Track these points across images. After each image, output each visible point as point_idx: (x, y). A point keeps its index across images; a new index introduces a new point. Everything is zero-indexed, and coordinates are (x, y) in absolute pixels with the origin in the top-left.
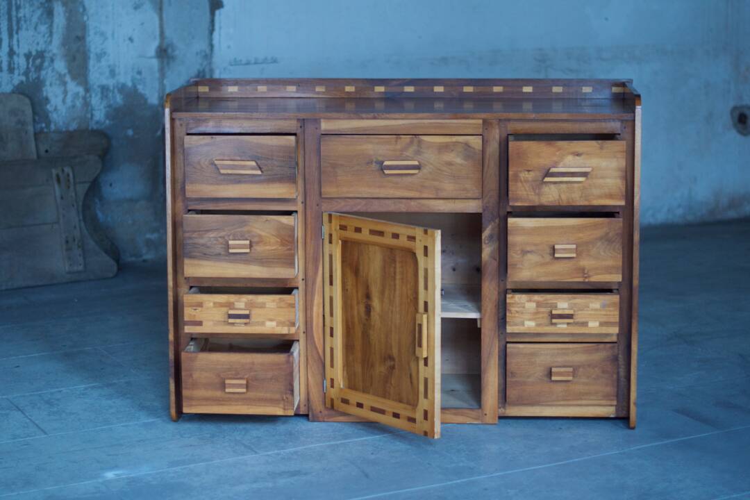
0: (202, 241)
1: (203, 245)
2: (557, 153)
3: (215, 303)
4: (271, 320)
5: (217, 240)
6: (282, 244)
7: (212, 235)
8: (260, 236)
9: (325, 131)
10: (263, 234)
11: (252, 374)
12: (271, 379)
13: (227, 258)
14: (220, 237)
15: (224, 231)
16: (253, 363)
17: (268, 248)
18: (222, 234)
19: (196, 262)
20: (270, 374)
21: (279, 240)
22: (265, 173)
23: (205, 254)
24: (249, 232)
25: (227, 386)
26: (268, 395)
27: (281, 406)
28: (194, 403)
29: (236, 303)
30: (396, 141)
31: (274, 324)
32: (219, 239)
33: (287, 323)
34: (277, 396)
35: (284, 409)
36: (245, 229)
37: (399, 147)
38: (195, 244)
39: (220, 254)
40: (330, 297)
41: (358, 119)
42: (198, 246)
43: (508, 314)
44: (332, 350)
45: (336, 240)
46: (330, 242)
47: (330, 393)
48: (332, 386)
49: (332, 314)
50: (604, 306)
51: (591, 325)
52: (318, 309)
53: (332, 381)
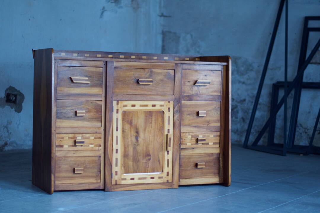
0: (64, 111)
1: (65, 113)
3: (69, 137)
4: (92, 144)
5: (71, 111)
6: (97, 113)
7: (68, 109)
9: (115, 66)
10: (89, 108)
13: (74, 118)
14: (72, 110)
15: (74, 107)
16: (85, 161)
17: (91, 114)
19: (61, 120)
20: (91, 165)
21: (96, 111)
22: (90, 83)
23: (65, 117)
24: (84, 107)
25: (75, 170)
26: (91, 174)
28: (60, 179)
29: (77, 137)
30: (143, 71)
31: (93, 146)
33: (98, 145)
35: (97, 180)
36: (82, 106)
38: (61, 112)
39: (72, 117)
40: (116, 136)
41: (129, 62)
42: (63, 114)
43: (181, 140)
44: (117, 159)
45: (120, 112)
46: (117, 112)
47: (115, 178)
48: (116, 174)
49: (117, 143)
50: (215, 136)
51: (210, 144)
52: (111, 142)
53: (116, 172)
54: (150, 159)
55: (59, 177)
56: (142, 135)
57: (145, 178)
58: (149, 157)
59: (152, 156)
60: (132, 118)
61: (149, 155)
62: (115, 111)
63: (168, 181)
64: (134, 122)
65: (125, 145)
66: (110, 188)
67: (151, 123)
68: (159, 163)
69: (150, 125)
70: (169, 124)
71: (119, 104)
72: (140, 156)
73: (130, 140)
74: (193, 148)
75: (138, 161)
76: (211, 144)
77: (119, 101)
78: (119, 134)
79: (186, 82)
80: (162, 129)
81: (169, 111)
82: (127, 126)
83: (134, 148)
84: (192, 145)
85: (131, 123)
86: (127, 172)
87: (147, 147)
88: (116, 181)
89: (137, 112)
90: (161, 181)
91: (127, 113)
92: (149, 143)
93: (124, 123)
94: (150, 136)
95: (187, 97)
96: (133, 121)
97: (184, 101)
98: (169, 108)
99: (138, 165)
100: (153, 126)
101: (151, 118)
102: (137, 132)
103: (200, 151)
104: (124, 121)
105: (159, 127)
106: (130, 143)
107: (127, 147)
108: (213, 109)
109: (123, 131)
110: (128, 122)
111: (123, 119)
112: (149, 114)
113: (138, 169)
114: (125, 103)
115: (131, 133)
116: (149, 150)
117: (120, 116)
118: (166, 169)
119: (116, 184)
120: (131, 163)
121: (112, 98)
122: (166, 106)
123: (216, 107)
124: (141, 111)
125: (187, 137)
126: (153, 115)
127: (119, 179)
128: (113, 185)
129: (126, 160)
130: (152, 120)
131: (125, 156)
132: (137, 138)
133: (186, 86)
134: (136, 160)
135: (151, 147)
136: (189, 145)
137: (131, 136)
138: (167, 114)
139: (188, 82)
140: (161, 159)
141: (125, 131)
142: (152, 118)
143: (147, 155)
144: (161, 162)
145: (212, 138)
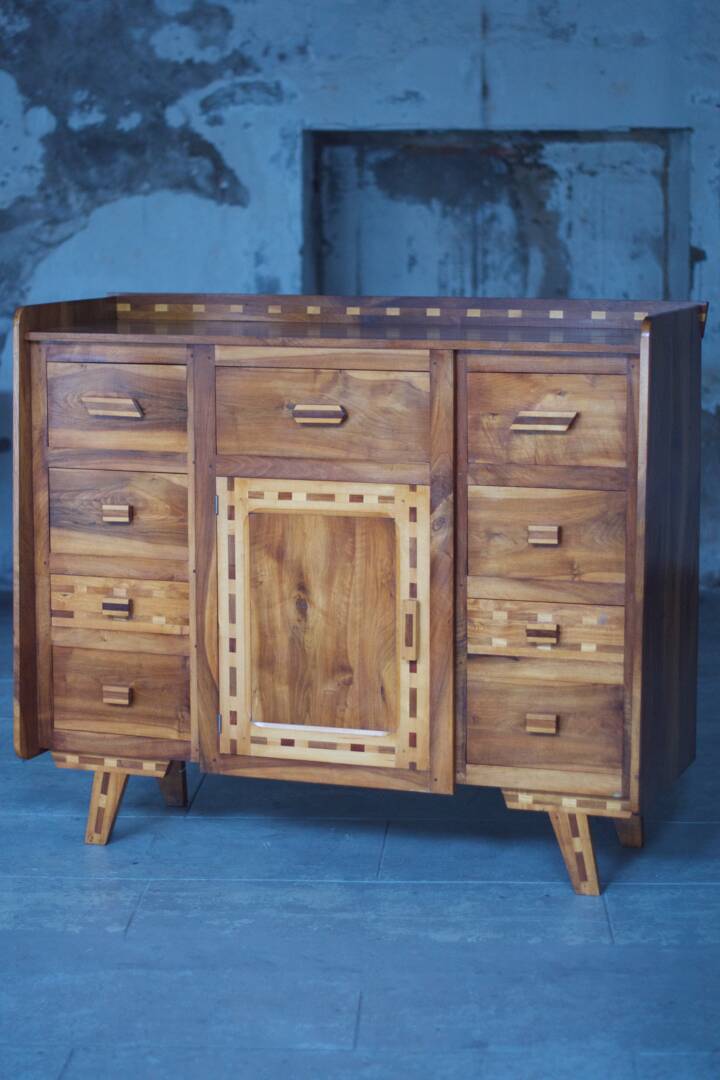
0: (71, 505)
1: (74, 510)
2: (532, 391)
3: (88, 588)
4: (160, 615)
5: (91, 504)
6: (173, 513)
7: (85, 496)
8: (145, 501)
9: (221, 361)
10: (148, 497)
11: (140, 680)
12: (163, 689)
13: (103, 529)
14: (95, 500)
15: (100, 492)
16: (140, 666)
17: (155, 517)
18: (98, 496)
19: (65, 533)
20: (161, 683)
21: (168, 507)
22: (148, 417)
23: (76, 523)
24: (131, 494)
25: (105, 694)
26: (159, 711)
27: (176, 727)
28: (68, 716)
29: (115, 589)
30: (315, 378)
31: (163, 620)
32: (94, 503)
33: (179, 620)
34: (171, 713)
35: (180, 732)
36: (126, 490)
37: (318, 385)
38: (63, 508)
39: (94, 524)
40: (230, 595)
41: (263, 346)
42: (67, 512)
43: (469, 627)
44: (233, 671)
45: (241, 514)
46: (231, 517)
47: (230, 732)
48: (234, 721)
49: (233, 620)
50: (603, 622)
51: (585, 648)
52: (212, 613)
53: (233, 715)
54: (350, 682)
55: (65, 710)
56: (318, 597)
57: (332, 746)
58: (347, 676)
59: (356, 671)
60: (283, 536)
61: (346, 669)
62: (223, 512)
63: (413, 766)
64: (292, 551)
65: (261, 627)
66: (213, 764)
67: (352, 558)
68: (384, 699)
69: (349, 564)
70: (414, 564)
71: (236, 487)
72: (314, 667)
73: (277, 612)
74: (516, 659)
75: (310, 685)
76: (588, 648)
77: (236, 479)
78: (240, 587)
79: (483, 415)
80: (391, 582)
81: (415, 520)
82: (268, 566)
83: (292, 641)
84: (510, 645)
85: (280, 556)
86: (271, 716)
87: (340, 639)
88: (233, 743)
89: (299, 516)
90: (388, 761)
91: (266, 518)
92: (346, 628)
93: (257, 553)
94: (348, 604)
95: (489, 471)
96: (289, 549)
97: (478, 485)
98: (413, 511)
99: (308, 699)
100: (357, 569)
101: (351, 540)
102: (302, 587)
103: (544, 670)
104: (257, 546)
105: (379, 574)
106: (278, 623)
107: (268, 634)
108: (594, 520)
109: (255, 582)
110: (268, 548)
111: (254, 540)
112: (344, 526)
113: (308, 710)
114: (257, 485)
115: (281, 587)
116: (346, 651)
117: (240, 528)
118: (406, 724)
119: (234, 753)
120: (283, 691)
121: (211, 466)
122: (403, 501)
123: (605, 513)
124: (312, 514)
125: (491, 618)
126: (358, 531)
127: (244, 738)
128: (223, 754)
129: (268, 678)
130: (354, 549)
131: (264, 661)
132: (302, 606)
133: (483, 429)
134: (300, 682)
135: (353, 640)
136: (499, 644)
137: (282, 599)
138: (404, 531)
139: (491, 417)
140: (389, 688)
141: (260, 579)
142: (354, 543)
143: (340, 667)
144: (390, 696)
145: (592, 627)
